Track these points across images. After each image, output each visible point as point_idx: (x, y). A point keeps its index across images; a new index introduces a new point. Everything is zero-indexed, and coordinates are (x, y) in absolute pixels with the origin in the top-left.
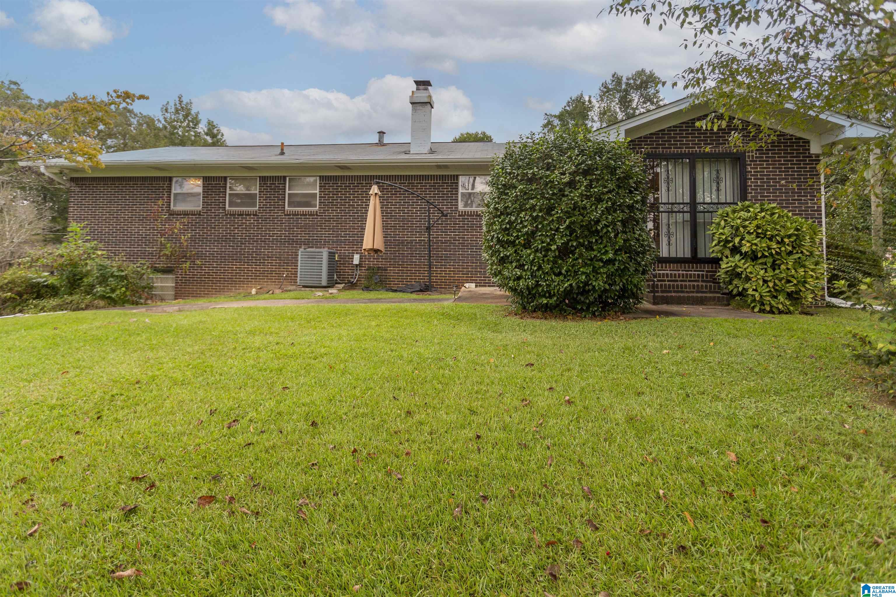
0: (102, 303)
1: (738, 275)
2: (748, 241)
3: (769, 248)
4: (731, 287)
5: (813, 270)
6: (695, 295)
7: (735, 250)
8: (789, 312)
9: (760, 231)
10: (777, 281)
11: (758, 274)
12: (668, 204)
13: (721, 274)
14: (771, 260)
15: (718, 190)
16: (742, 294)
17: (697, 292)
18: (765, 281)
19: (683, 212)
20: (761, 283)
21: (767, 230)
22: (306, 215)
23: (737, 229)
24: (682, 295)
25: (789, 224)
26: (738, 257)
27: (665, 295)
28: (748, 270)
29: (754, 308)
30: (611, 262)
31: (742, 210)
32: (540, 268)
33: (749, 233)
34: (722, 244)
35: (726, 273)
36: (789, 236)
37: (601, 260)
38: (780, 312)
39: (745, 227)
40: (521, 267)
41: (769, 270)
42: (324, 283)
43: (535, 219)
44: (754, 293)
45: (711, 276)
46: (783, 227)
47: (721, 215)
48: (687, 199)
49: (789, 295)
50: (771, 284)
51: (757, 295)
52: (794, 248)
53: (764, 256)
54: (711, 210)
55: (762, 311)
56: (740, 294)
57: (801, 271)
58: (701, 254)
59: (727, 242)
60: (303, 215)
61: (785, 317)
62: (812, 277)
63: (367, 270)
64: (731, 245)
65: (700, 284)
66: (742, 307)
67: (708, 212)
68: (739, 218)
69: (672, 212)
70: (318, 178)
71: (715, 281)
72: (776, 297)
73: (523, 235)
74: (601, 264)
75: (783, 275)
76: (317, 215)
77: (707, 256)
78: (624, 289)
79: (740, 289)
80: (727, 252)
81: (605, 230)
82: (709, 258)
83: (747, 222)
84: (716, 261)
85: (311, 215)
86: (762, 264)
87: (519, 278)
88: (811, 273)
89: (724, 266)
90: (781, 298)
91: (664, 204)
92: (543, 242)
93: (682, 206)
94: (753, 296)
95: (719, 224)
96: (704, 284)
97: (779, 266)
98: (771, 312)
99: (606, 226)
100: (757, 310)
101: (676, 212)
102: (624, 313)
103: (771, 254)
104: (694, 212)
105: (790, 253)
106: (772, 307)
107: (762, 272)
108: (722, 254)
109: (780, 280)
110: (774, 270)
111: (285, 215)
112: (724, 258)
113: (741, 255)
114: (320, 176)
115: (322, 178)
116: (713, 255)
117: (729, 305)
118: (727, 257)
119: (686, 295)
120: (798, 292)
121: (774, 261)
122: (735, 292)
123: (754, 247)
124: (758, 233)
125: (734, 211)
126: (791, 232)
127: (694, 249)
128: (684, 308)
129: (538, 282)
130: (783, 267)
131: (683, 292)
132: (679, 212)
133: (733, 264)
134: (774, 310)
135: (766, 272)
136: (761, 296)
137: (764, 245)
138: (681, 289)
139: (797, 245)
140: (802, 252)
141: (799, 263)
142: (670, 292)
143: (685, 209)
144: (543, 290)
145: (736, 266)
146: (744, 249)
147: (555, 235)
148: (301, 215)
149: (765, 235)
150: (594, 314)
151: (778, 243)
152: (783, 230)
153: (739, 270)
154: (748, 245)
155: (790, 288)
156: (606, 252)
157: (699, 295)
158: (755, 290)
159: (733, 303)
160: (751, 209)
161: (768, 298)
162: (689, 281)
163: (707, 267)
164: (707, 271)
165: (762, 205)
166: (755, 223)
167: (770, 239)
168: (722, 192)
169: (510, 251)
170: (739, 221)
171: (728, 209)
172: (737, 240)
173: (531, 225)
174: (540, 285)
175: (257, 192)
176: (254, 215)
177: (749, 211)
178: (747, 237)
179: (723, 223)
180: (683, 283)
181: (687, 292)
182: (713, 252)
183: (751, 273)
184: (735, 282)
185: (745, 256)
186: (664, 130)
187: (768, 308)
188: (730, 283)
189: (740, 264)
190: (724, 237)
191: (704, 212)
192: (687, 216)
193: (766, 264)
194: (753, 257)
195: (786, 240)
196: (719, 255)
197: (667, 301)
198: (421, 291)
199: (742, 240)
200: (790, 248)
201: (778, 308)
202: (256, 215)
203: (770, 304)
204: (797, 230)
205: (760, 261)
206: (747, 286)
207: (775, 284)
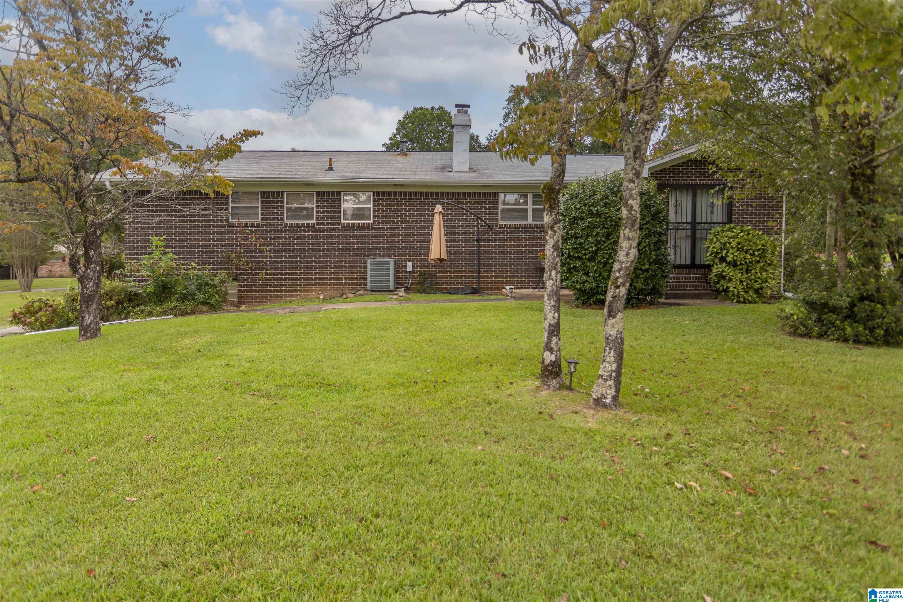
0: (205, 308)
1: (724, 277)
2: (732, 254)
3: (745, 259)
4: (718, 286)
5: (772, 273)
6: (694, 292)
7: (723, 259)
8: (755, 302)
9: (739, 246)
10: (749, 281)
11: (737, 277)
12: (676, 223)
13: (712, 276)
14: (746, 267)
15: (712, 212)
16: (726, 290)
17: (695, 290)
18: (741, 282)
19: (686, 229)
20: (738, 282)
21: (744, 246)
22: (362, 227)
23: (725, 244)
24: (685, 292)
25: (758, 242)
26: (724, 264)
27: (673, 292)
28: (731, 274)
29: (733, 300)
30: (647, 270)
31: (728, 230)
32: (600, 274)
33: (732, 248)
34: (714, 255)
35: (716, 275)
36: (758, 250)
37: (641, 269)
38: (750, 302)
39: (730, 243)
40: (587, 274)
41: (744, 273)
42: (392, 288)
43: (599, 242)
44: (733, 289)
45: (705, 278)
46: (754, 243)
47: (714, 233)
48: (689, 220)
49: (757, 291)
50: (745, 284)
51: (735, 291)
52: (760, 258)
53: (741, 264)
54: (706, 228)
55: (738, 302)
56: (724, 290)
57: (764, 274)
58: (698, 262)
59: (717, 253)
60: (359, 227)
61: (752, 305)
62: (771, 278)
63: (419, 275)
64: (720, 256)
65: (697, 284)
66: (726, 300)
67: (704, 229)
68: (726, 237)
69: (678, 229)
70: (371, 194)
71: (707, 282)
72: (747, 292)
73: (589, 253)
74: (641, 272)
75: (753, 277)
76: (372, 227)
77: (702, 263)
78: (653, 289)
79: (725, 287)
80: (717, 261)
81: (644, 250)
82: (704, 265)
83: (732, 240)
84: (709, 267)
85: (367, 227)
86: (740, 269)
87: (585, 282)
88: (770, 275)
89: (714, 271)
90: (751, 293)
91: (673, 223)
92: (604, 258)
93: (685, 225)
94: (733, 291)
95: (712, 240)
96: (700, 284)
97: (751, 270)
98: (744, 302)
99: (645, 247)
100: (735, 301)
101: (681, 229)
102: (650, 305)
103: (746, 263)
104: (694, 230)
105: (758, 262)
106: (744, 299)
107: (740, 275)
108: (714, 262)
109: (751, 280)
110: (747, 273)
111: (342, 227)
112: (715, 265)
113: (727, 262)
114: (374, 192)
115: (375, 194)
116: (708, 263)
117: (716, 298)
118: (717, 264)
119: (688, 292)
120: (762, 288)
121: (748, 267)
122: (721, 289)
123: (735, 258)
124: (738, 248)
125: (723, 231)
126: (759, 247)
127: (693, 257)
128: (687, 301)
129: (598, 284)
130: (753, 271)
131: (685, 290)
132: (683, 229)
133: (721, 270)
134: (746, 301)
135: (742, 275)
136: (738, 292)
137: (742, 256)
138: (684, 288)
139: (762, 256)
140: (766, 261)
141: (763, 270)
142: (676, 290)
143: (688, 227)
144: (602, 290)
145: (723, 271)
146: (729, 259)
147: (611, 253)
148: (357, 227)
149: (743, 249)
150: (632, 305)
151: (751, 254)
152: (754, 246)
153: (725, 274)
154: (732, 256)
155: (757, 286)
156: (644, 264)
157: (697, 292)
158: (735, 288)
159: (720, 297)
160: (735, 231)
161: (743, 293)
162: (690, 282)
163: (701, 271)
164: (702, 274)
165: (742, 227)
166: (737, 240)
167: (746, 252)
168: (715, 215)
169: (578, 264)
170: (726, 239)
171: (719, 229)
172: (724, 252)
173: (596, 245)
174: (600, 287)
175: (314, 206)
176: (312, 227)
177: (733, 232)
178: (731, 251)
179: (715, 239)
180: (686, 284)
181: (688, 290)
182: (707, 260)
183: (732, 276)
184: (721, 282)
185: (729, 264)
186: (674, 166)
187: (742, 300)
188: (718, 283)
189: (726, 269)
190: (715, 250)
191: (701, 230)
192: (689, 233)
193: (742, 269)
194: (734, 264)
195: (756, 253)
196: (712, 263)
197: (675, 296)
198: (472, 293)
199: (728, 252)
200: (758, 259)
201: (748, 300)
202: (314, 227)
203: (744, 297)
204: (763, 245)
205: (739, 267)
206: (729, 285)
207: (748, 284)
